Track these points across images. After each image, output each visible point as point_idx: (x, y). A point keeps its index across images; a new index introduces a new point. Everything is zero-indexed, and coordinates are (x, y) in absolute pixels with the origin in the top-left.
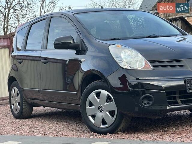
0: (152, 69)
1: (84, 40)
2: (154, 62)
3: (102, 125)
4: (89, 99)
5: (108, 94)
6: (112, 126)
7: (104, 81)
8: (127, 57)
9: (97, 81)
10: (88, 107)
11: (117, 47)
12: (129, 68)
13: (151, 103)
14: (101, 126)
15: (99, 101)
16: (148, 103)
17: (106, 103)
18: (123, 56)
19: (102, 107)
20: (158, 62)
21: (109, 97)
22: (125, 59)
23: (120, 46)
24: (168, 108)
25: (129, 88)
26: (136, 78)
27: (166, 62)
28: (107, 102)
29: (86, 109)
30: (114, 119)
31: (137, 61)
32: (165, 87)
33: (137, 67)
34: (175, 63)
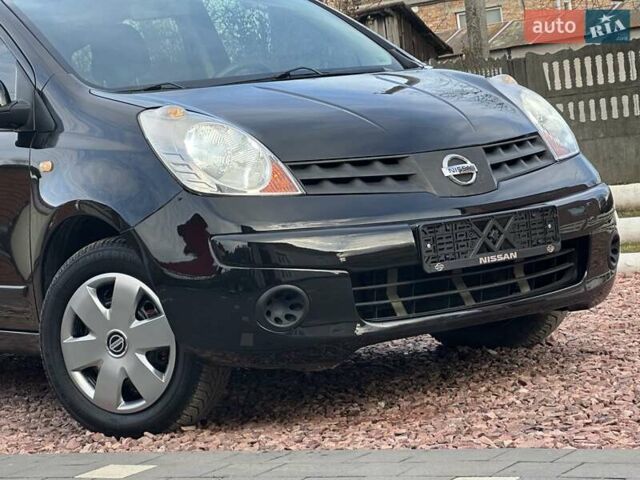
0: (300, 192)
1: (46, 92)
2: (304, 167)
3: (123, 402)
4: (71, 308)
6: (160, 405)
7: (125, 243)
8: (205, 153)
9: (101, 241)
10: (68, 340)
11: (168, 115)
12: (214, 191)
13: (299, 314)
14: (119, 408)
15: (108, 316)
16: (288, 317)
17: (136, 323)
18: (191, 146)
20: (319, 165)
21: (143, 299)
22: (201, 157)
23: (181, 111)
24: (360, 331)
25: (217, 262)
26: (243, 227)
27: (348, 167)
28: (140, 319)
29: (63, 346)
30: (165, 379)
31: (244, 165)
32: (346, 255)
33: (242, 185)
34: (379, 170)
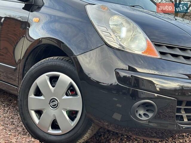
0: (158, 57)
3: (51, 129)
4: (36, 83)
5: (71, 83)
6: (68, 135)
9: (56, 57)
10: (31, 96)
11: (101, 8)
13: (151, 115)
14: (48, 131)
15: (53, 91)
17: (65, 97)
19: (57, 101)
27: (178, 50)
28: (67, 95)
29: (29, 98)
30: (73, 124)
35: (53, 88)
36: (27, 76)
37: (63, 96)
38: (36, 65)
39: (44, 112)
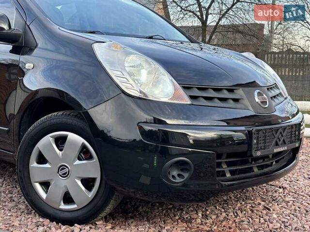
0: (189, 103)
1: (31, 27)
2: (189, 88)
3: (63, 204)
4: (38, 148)
5: (83, 144)
10: (34, 164)
15: (60, 156)
16: (179, 175)
17: (78, 162)
25: (142, 139)
26: (154, 118)
27: (212, 91)
28: (80, 159)
29: (30, 168)
30: (91, 195)
35: (61, 152)
36: (25, 139)
37: (74, 161)
38: (35, 124)
39: (52, 183)
